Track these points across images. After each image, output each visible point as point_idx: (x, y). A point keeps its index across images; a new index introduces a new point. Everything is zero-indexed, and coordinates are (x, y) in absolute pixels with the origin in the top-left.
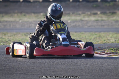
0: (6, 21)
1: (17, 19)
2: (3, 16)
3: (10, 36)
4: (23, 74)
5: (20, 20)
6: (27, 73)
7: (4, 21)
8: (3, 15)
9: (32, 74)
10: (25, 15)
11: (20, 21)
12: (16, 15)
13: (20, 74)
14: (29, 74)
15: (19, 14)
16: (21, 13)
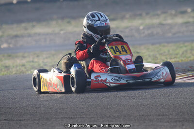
0: (39, 34)
1: (57, 30)
2: (33, 26)
3: (47, 58)
4: (67, 118)
5: (61, 30)
6: (73, 115)
7: (36, 34)
8: (34, 23)
9: (81, 118)
10: (69, 22)
11: (62, 32)
12: (54, 23)
13: (62, 118)
14: (77, 118)
15: (60, 21)
16: (63, 18)
